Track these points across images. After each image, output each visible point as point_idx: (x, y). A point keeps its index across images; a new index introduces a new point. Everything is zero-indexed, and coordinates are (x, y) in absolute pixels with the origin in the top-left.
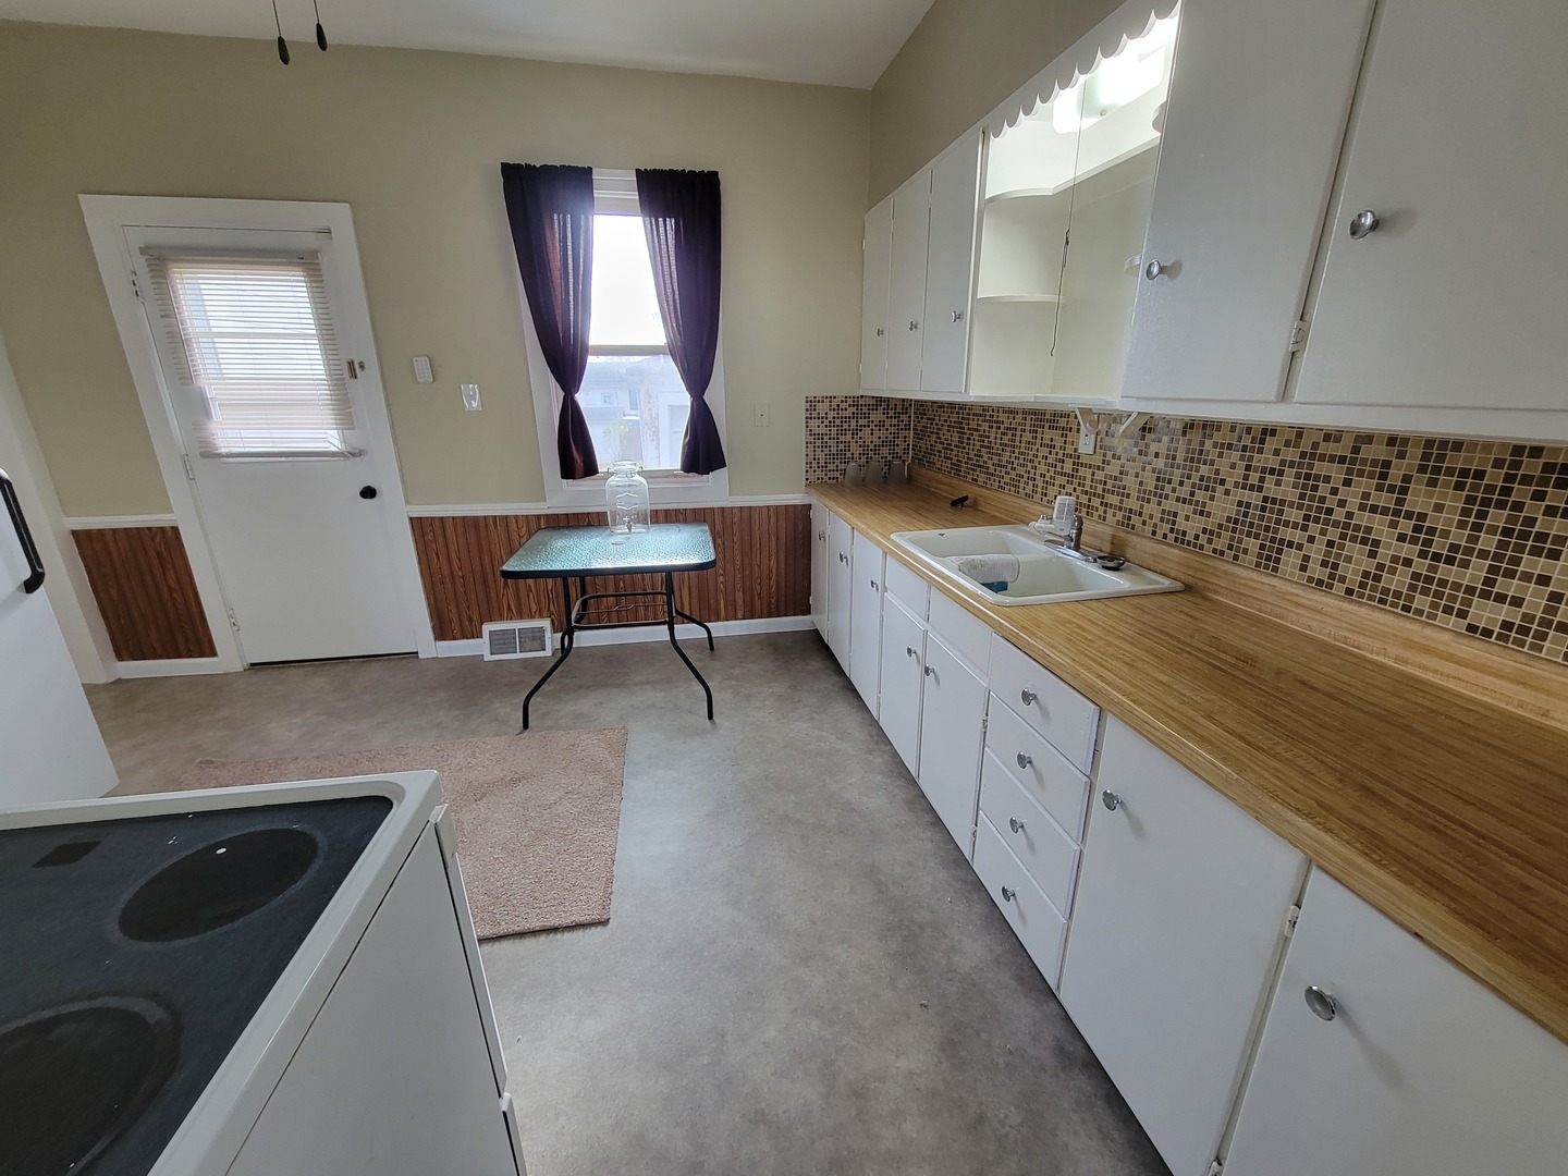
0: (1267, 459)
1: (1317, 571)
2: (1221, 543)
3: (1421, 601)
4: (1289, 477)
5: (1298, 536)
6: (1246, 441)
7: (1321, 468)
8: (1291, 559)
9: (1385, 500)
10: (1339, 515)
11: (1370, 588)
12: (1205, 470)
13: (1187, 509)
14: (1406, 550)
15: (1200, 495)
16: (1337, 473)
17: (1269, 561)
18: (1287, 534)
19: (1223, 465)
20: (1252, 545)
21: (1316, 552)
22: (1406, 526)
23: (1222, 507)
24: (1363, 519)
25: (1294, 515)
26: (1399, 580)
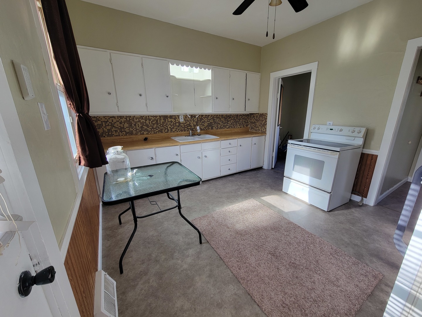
0: (209, 118)
1: (217, 128)
2: (207, 128)
3: (224, 127)
4: (212, 120)
5: (214, 125)
6: (207, 116)
7: (215, 118)
8: (214, 128)
9: (220, 120)
10: (217, 122)
11: (221, 128)
12: (203, 121)
13: (202, 126)
14: (222, 124)
15: (203, 124)
16: (216, 118)
17: (212, 128)
18: (213, 125)
19: (205, 119)
20: (210, 127)
21: (216, 126)
22: (222, 122)
23: (206, 124)
24: (219, 122)
25: (213, 123)
26: (222, 127)
